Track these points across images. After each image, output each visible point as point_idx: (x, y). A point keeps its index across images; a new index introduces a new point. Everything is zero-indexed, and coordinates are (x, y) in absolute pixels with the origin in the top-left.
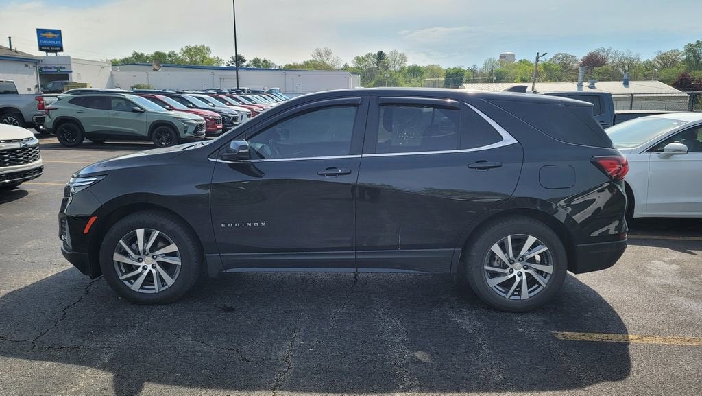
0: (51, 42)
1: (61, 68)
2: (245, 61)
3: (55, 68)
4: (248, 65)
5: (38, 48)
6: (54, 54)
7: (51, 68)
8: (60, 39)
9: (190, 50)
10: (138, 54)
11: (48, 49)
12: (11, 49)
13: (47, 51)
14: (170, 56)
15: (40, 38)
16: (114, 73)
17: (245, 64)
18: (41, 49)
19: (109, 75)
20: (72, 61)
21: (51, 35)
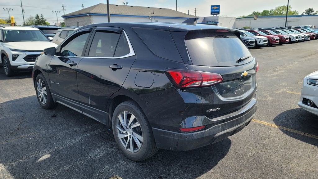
0: (215, 11)
1: (215, 21)
2: (313, 11)
3: (213, 21)
4: (315, 14)
5: (210, 13)
6: (216, 15)
7: (211, 21)
8: (219, 9)
9: (280, 8)
10: (255, 13)
11: (214, 13)
12: (189, 15)
13: (213, 14)
14: (271, 12)
15: (211, 9)
16: (236, 22)
17: (313, 13)
18: (211, 14)
19: (234, 23)
20: (219, 18)
21: (216, 8)
